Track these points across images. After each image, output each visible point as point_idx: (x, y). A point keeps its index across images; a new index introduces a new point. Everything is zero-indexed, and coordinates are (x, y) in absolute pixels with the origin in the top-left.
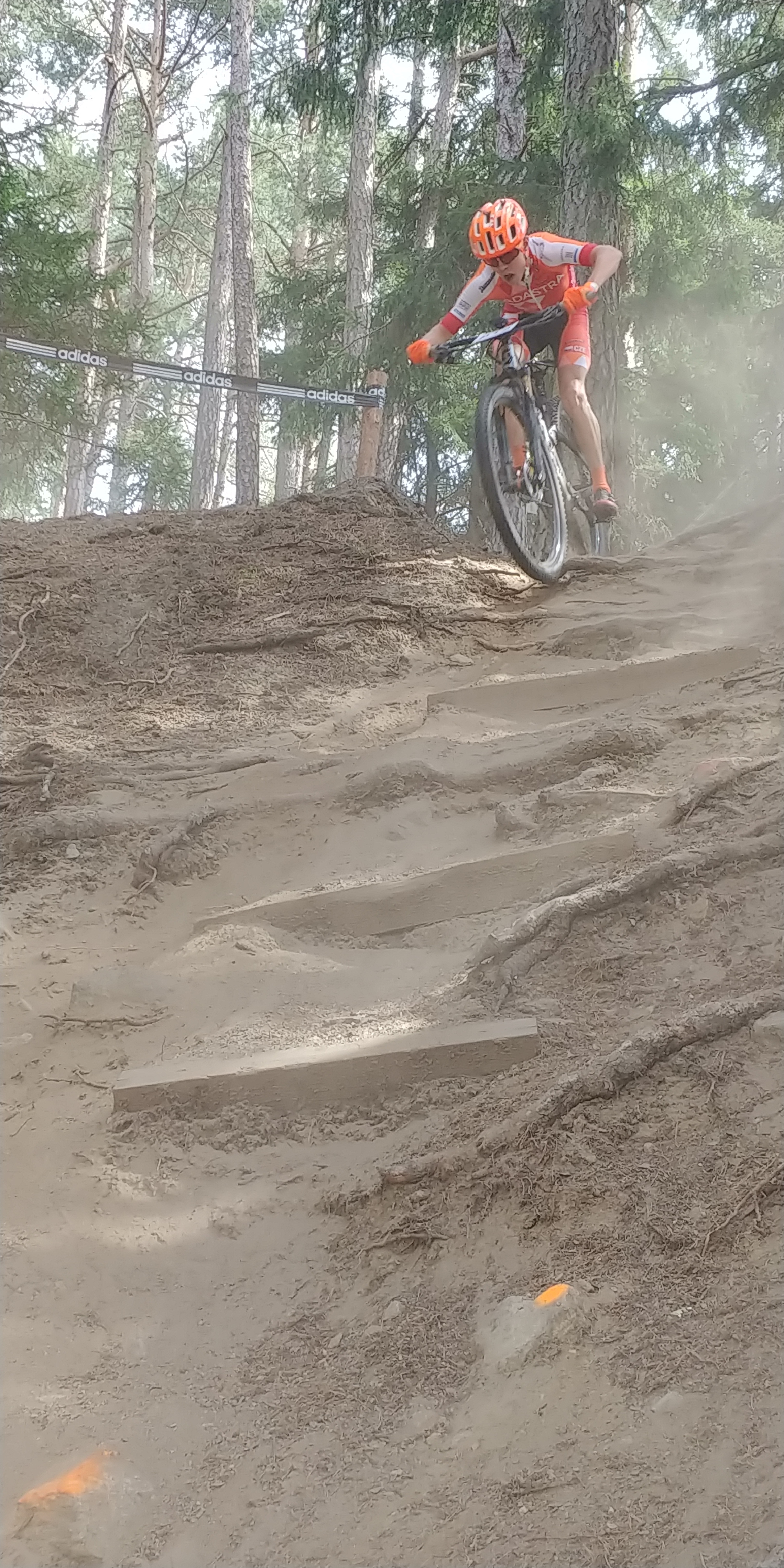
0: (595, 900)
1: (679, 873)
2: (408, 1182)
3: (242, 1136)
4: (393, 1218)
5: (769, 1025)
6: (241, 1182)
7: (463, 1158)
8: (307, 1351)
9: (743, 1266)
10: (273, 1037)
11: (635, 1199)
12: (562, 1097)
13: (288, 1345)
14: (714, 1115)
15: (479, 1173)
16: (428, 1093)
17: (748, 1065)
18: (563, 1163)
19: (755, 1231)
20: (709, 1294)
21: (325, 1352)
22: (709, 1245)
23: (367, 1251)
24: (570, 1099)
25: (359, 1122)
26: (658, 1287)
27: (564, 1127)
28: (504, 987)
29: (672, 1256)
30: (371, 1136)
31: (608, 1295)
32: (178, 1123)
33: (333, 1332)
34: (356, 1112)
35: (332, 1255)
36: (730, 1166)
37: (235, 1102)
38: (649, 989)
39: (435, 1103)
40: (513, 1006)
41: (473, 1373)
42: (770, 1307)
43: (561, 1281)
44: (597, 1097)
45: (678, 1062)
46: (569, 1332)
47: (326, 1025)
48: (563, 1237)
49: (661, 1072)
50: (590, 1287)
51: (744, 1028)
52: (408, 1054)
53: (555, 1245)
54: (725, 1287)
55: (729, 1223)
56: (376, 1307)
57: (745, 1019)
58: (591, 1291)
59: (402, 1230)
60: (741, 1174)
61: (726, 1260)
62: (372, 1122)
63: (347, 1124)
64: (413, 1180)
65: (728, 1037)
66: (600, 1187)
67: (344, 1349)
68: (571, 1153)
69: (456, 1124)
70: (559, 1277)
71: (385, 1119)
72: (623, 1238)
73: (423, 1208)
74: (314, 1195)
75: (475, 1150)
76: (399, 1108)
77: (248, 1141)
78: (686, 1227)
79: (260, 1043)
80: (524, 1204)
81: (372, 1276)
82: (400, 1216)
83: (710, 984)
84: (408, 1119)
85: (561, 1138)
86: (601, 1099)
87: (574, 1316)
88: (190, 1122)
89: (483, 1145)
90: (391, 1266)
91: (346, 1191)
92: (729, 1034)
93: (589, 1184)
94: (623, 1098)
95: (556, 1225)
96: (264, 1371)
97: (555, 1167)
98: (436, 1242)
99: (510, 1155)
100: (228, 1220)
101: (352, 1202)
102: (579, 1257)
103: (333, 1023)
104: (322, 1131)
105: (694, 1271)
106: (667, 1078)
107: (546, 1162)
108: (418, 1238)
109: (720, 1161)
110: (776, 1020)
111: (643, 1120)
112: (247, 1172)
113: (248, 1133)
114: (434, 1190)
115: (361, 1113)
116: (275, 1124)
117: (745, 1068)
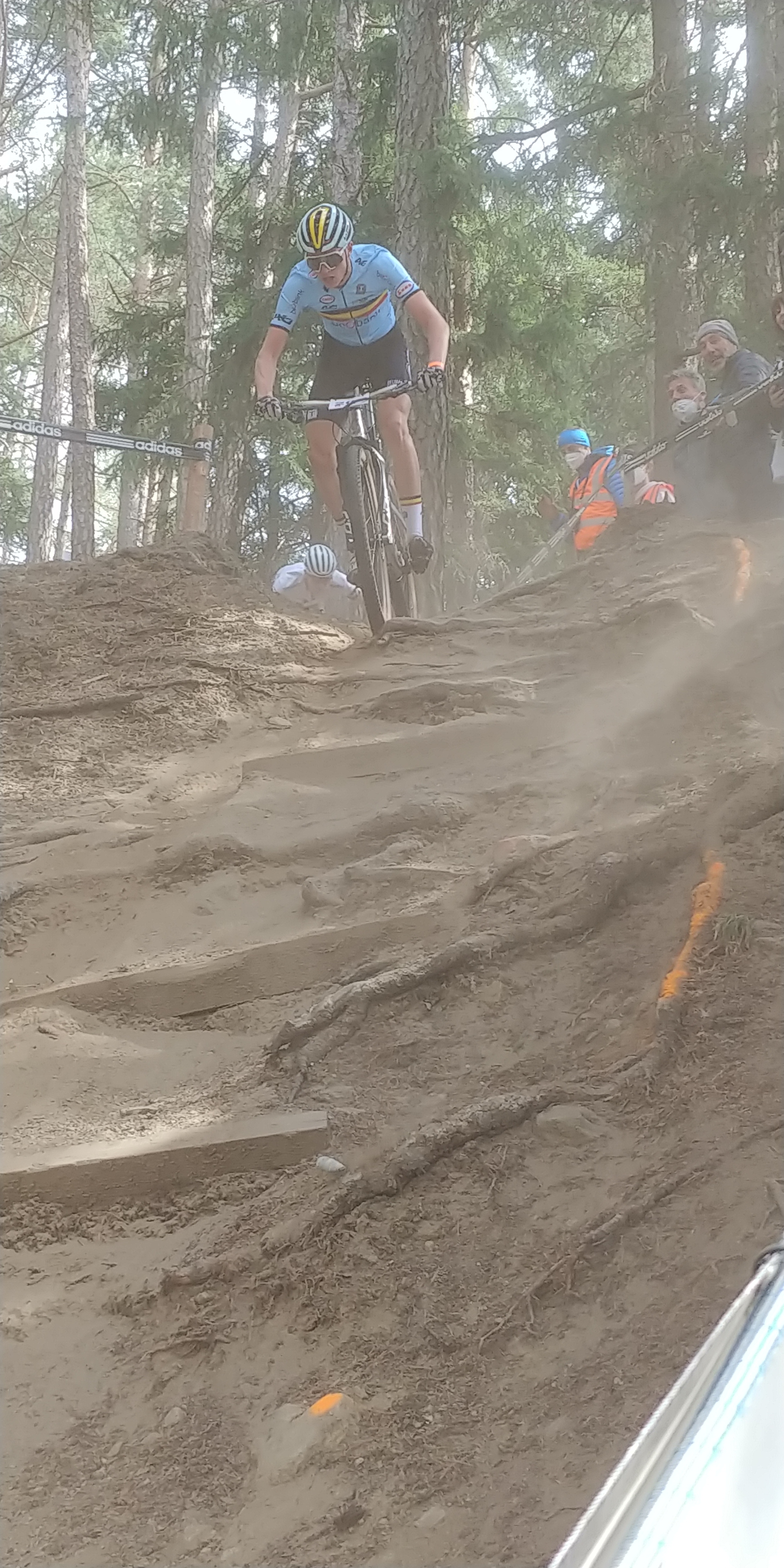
0: (391, 984)
1: (475, 955)
2: (193, 1284)
3: (32, 1234)
4: (178, 1319)
5: (549, 1119)
6: (30, 1282)
7: (248, 1258)
10: (68, 1130)
11: (414, 1300)
12: (347, 1195)
14: (495, 1212)
15: (263, 1274)
16: (218, 1188)
17: (529, 1161)
18: (346, 1264)
19: (527, 1334)
21: (104, 1460)
22: (483, 1348)
23: (152, 1354)
24: (354, 1197)
25: (150, 1218)
27: (348, 1227)
28: (299, 1074)
29: (446, 1360)
30: (161, 1233)
31: (381, 1403)
33: (113, 1439)
34: (147, 1208)
37: (27, 1198)
38: (440, 1075)
40: (307, 1094)
41: (248, 1483)
43: (336, 1388)
44: (381, 1195)
45: (461, 1158)
46: (341, 1442)
47: (123, 1115)
48: (342, 1338)
49: (445, 1169)
50: (364, 1394)
51: (527, 1121)
52: (199, 1149)
53: (334, 1348)
55: (504, 1325)
56: (157, 1412)
57: (528, 1113)
58: (364, 1399)
59: (186, 1333)
60: (517, 1273)
62: (163, 1218)
63: (138, 1221)
64: (198, 1281)
65: (510, 1131)
66: (379, 1288)
67: (122, 1458)
68: (353, 1254)
69: (243, 1220)
70: (334, 1384)
71: (176, 1215)
72: (399, 1341)
73: (207, 1309)
74: (102, 1296)
75: (259, 1250)
76: (190, 1204)
77: (38, 1239)
78: (461, 1329)
79: (53, 1137)
80: (305, 1306)
81: (155, 1379)
82: (185, 1318)
83: (500, 1070)
84: (198, 1215)
85: (344, 1238)
86: (385, 1196)
87: (346, 1425)
89: (268, 1246)
90: (174, 1371)
91: (133, 1292)
92: (511, 1128)
93: (369, 1285)
94: (408, 1195)
95: (335, 1327)
97: (337, 1268)
98: (218, 1345)
99: (293, 1255)
100: (15, 1321)
101: (138, 1303)
103: (128, 1114)
104: (113, 1227)
106: (451, 1175)
107: (328, 1263)
108: (201, 1342)
109: (498, 1260)
110: (558, 1113)
111: (424, 1218)
112: (36, 1272)
113: (39, 1231)
114: (219, 1292)
115: (151, 1208)
116: (66, 1221)
117: (526, 1163)
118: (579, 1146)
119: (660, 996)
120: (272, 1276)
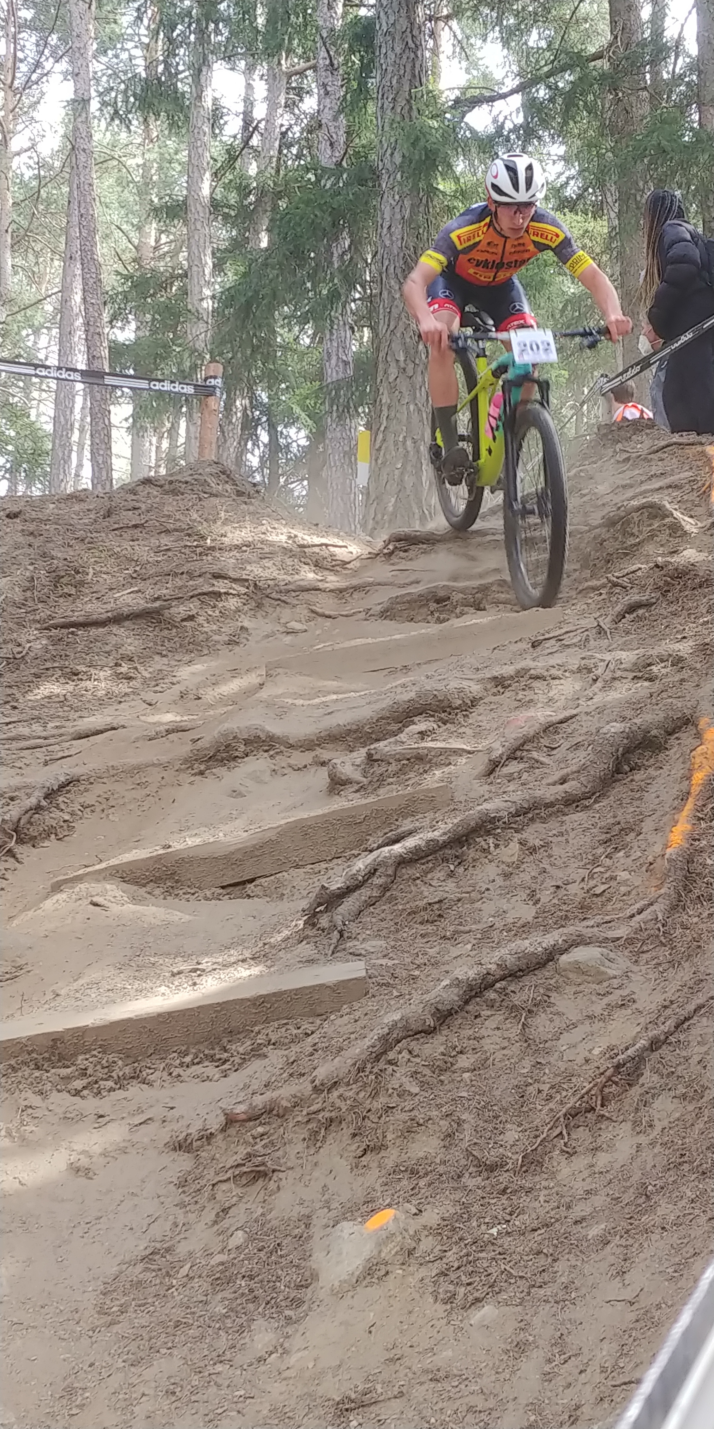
0: (417, 849)
1: (493, 820)
2: (250, 1120)
3: (96, 1082)
4: (236, 1153)
5: (573, 960)
6: (97, 1125)
7: (299, 1095)
8: (158, 1281)
9: (552, 1185)
10: (124, 988)
11: (455, 1126)
12: (388, 1034)
13: (141, 1276)
14: (525, 1045)
15: (314, 1108)
16: (267, 1035)
17: (554, 997)
18: (390, 1096)
19: (562, 1151)
20: (523, 1212)
21: (174, 1282)
22: (522, 1166)
23: (214, 1185)
24: (395, 1036)
25: (205, 1065)
26: (476, 1208)
27: (390, 1062)
28: (336, 932)
29: (488, 1178)
30: (216, 1078)
31: (432, 1217)
32: (37, 1073)
33: (182, 1262)
34: (202, 1055)
35: (180, 1190)
36: (540, 1091)
37: (89, 1051)
38: (467, 928)
39: (274, 1044)
40: (344, 950)
41: (309, 1296)
42: (576, 1223)
43: (389, 1205)
44: (420, 1032)
45: (492, 997)
46: (396, 1253)
47: (173, 975)
48: (390, 1163)
49: (477, 1008)
50: (414, 1211)
51: (551, 963)
52: (248, 1000)
53: (384, 1172)
54: (537, 1204)
55: (540, 1145)
56: (221, 1237)
57: (551, 956)
58: (415, 1214)
59: (244, 1165)
60: (550, 1098)
61: (537, 1178)
62: (216, 1064)
63: (194, 1068)
64: (254, 1117)
65: (536, 972)
66: (423, 1116)
67: (193, 1278)
68: (397, 1086)
69: (293, 1063)
70: (387, 1202)
71: (228, 1060)
72: (444, 1162)
73: (263, 1142)
74: (165, 1135)
75: (309, 1087)
76: (241, 1050)
77: (102, 1087)
78: (501, 1150)
79: (112, 995)
80: (354, 1135)
81: (217, 1207)
82: (243, 1151)
83: (521, 922)
84: (249, 1060)
85: (387, 1072)
86: (423, 1035)
87: (399, 1238)
88: (47, 1071)
89: (317, 1082)
90: (235, 1199)
91: (193, 1130)
92: (537, 970)
93: (412, 1114)
94: (444, 1032)
95: (383, 1153)
96: (118, 1303)
97: (383, 1100)
98: (276, 1174)
99: (341, 1090)
100: (84, 1161)
101: (199, 1140)
102: (405, 1182)
103: (179, 973)
104: (170, 1074)
105: (508, 1191)
106: (483, 1013)
107: (374, 1095)
108: (259, 1172)
109: (531, 1087)
110: (580, 954)
111: (461, 1052)
112: (102, 1116)
113: (102, 1079)
114: (274, 1126)
115: (206, 1056)
116: (127, 1070)
117: (552, 1000)
118: (600, 983)
119: (666, 846)
120: (323, 1110)
